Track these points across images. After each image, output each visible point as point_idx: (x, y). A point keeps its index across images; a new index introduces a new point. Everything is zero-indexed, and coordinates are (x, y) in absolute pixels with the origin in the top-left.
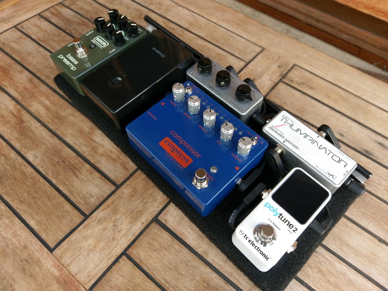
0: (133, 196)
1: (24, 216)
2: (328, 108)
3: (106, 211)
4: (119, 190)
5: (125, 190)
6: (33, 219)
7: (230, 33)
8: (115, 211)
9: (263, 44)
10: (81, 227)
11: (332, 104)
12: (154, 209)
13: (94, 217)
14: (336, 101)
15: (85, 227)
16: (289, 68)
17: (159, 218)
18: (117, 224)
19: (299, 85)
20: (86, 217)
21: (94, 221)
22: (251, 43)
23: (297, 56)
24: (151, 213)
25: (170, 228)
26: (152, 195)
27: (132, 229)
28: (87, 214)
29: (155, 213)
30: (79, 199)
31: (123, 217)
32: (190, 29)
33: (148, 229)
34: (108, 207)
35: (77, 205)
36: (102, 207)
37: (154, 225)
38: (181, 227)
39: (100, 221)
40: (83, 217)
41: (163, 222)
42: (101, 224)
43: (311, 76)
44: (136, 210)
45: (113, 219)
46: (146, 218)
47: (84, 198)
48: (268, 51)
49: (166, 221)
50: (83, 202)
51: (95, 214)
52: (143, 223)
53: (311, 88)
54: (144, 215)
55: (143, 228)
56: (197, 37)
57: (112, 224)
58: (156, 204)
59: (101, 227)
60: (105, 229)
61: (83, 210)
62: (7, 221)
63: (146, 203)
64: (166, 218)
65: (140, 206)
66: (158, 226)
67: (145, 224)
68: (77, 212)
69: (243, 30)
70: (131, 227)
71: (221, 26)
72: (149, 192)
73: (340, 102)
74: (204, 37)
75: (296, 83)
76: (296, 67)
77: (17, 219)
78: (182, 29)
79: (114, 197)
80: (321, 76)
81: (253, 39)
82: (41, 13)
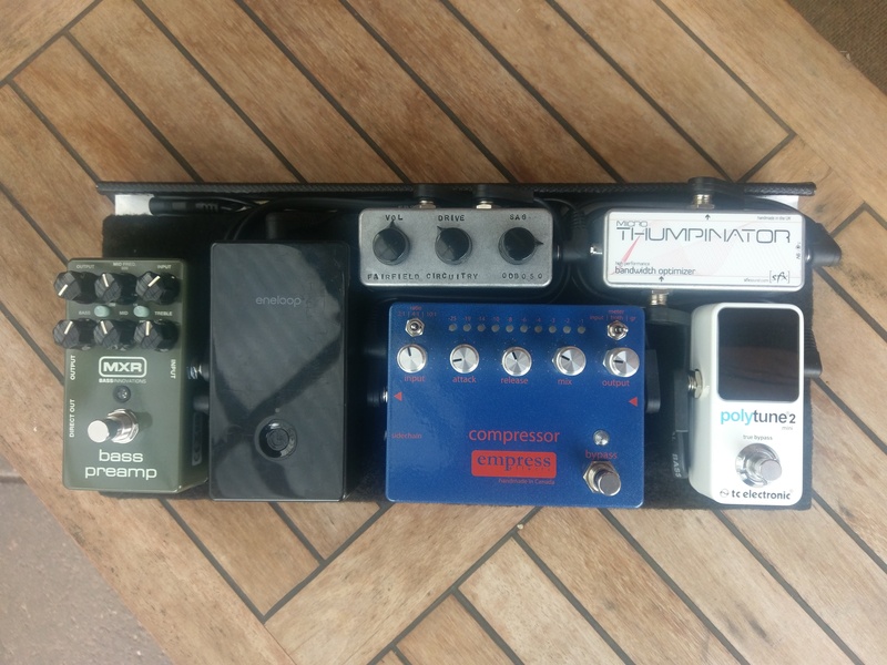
3: (360, 557)
4: (386, 515)
5: (397, 517)
6: (225, 552)
8: (377, 560)
9: (794, 116)
10: (314, 582)
12: (453, 568)
13: (337, 567)
15: (321, 584)
16: (845, 215)
17: (461, 588)
18: (380, 588)
20: (323, 564)
21: (338, 575)
24: (446, 576)
25: (481, 612)
26: (450, 538)
27: (409, 602)
28: (325, 558)
29: (454, 578)
30: (308, 523)
31: (393, 575)
33: (438, 608)
34: (363, 549)
35: (306, 535)
36: (352, 548)
37: (450, 602)
38: (502, 614)
39: (348, 577)
40: (316, 564)
41: (469, 598)
42: (351, 583)
44: (418, 564)
45: (374, 576)
46: (437, 583)
49: (474, 596)
50: (315, 532)
51: (339, 560)
52: (429, 594)
54: (433, 578)
55: (429, 604)
57: (372, 587)
58: (458, 559)
59: (350, 588)
60: (358, 594)
61: (317, 547)
63: (437, 553)
64: (475, 591)
65: (426, 557)
66: (459, 605)
67: (434, 597)
68: (305, 550)
70: (407, 599)
76: (865, 215)
79: (375, 529)
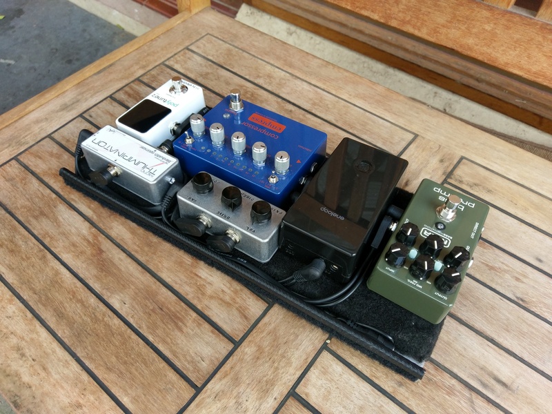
0: (258, 358)
1: (114, 390)
2: (516, 221)
3: (224, 381)
4: (239, 349)
5: (247, 349)
6: (127, 394)
7: (368, 114)
8: (236, 381)
9: (415, 129)
10: (192, 405)
11: (520, 215)
12: (289, 377)
13: (209, 391)
14: (525, 210)
15: (197, 406)
16: (455, 162)
17: (297, 390)
18: (240, 400)
19: (471, 187)
20: (198, 390)
21: (209, 397)
22: (398, 128)
23: (464, 144)
24: (285, 383)
25: (313, 405)
26: (285, 357)
27: (262, 407)
28: (199, 386)
29: (291, 384)
30: (186, 363)
31: (248, 390)
32: (313, 112)
33: (283, 408)
34: (226, 375)
35: (185, 372)
36: (217, 376)
37: (291, 401)
38: (328, 404)
39: (217, 397)
40: (193, 391)
41: (304, 396)
42: (220, 400)
43: (487, 173)
44: (265, 379)
45: (235, 393)
46: (280, 390)
47: (192, 362)
48: (424, 138)
49: (307, 395)
50: (191, 368)
51: (209, 386)
52: (275, 399)
53: (489, 191)
54: (276, 387)
55: (276, 406)
56: (324, 122)
57: (234, 401)
58: (291, 370)
59: (219, 405)
60: (225, 408)
61: (193, 380)
62: (92, 398)
63: (277, 369)
64: (307, 391)
65: (270, 373)
66: (297, 403)
67: (279, 400)
68: (185, 383)
69: (385, 110)
70: (260, 405)
71: (355, 105)
72: (280, 352)
73: (532, 211)
74: (334, 122)
75: (468, 184)
76: (464, 161)
77: (105, 395)
78: (304, 112)
79: (233, 360)
80: (500, 172)
81: (401, 122)
82: (113, 94)
